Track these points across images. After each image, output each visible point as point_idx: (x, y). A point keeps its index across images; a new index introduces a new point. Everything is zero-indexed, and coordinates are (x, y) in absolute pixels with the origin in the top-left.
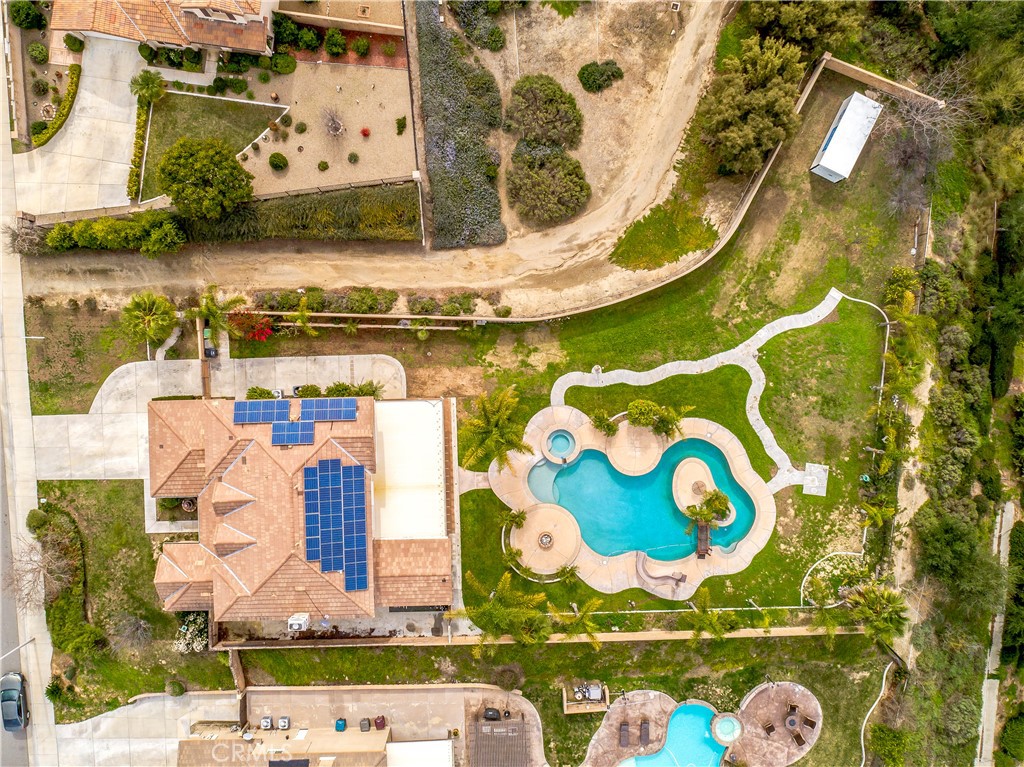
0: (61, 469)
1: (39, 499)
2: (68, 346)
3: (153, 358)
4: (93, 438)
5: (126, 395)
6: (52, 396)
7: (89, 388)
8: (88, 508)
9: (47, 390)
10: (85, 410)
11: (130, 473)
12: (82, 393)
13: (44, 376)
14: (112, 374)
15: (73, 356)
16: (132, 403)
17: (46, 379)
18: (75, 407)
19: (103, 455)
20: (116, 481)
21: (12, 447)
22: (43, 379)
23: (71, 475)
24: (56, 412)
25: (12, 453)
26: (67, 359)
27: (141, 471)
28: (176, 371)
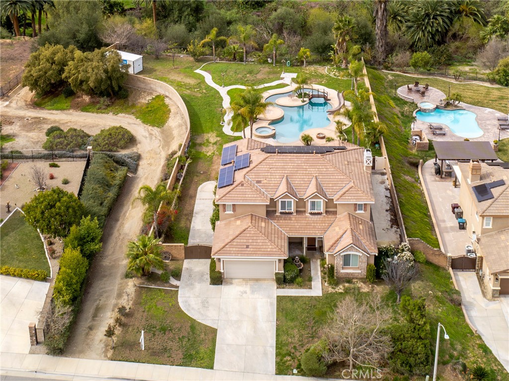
0: (265, 354)
1: (293, 374)
2: (154, 335)
3: (177, 287)
4: (239, 327)
5: (205, 304)
6: (197, 353)
7: (195, 328)
8: (301, 336)
9: (191, 355)
10: (214, 331)
11: (271, 304)
12: (198, 333)
13: (179, 355)
14: (186, 312)
15: (165, 334)
16: (212, 301)
17: (181, 353)
18: (210, 338)
19: (254, 322)
20: (278, 315)
22: (181, 356)
23: (272, 347)
24: (213, 351)
26: (166, 337)
27: (269, 297)
28: (190, 276)
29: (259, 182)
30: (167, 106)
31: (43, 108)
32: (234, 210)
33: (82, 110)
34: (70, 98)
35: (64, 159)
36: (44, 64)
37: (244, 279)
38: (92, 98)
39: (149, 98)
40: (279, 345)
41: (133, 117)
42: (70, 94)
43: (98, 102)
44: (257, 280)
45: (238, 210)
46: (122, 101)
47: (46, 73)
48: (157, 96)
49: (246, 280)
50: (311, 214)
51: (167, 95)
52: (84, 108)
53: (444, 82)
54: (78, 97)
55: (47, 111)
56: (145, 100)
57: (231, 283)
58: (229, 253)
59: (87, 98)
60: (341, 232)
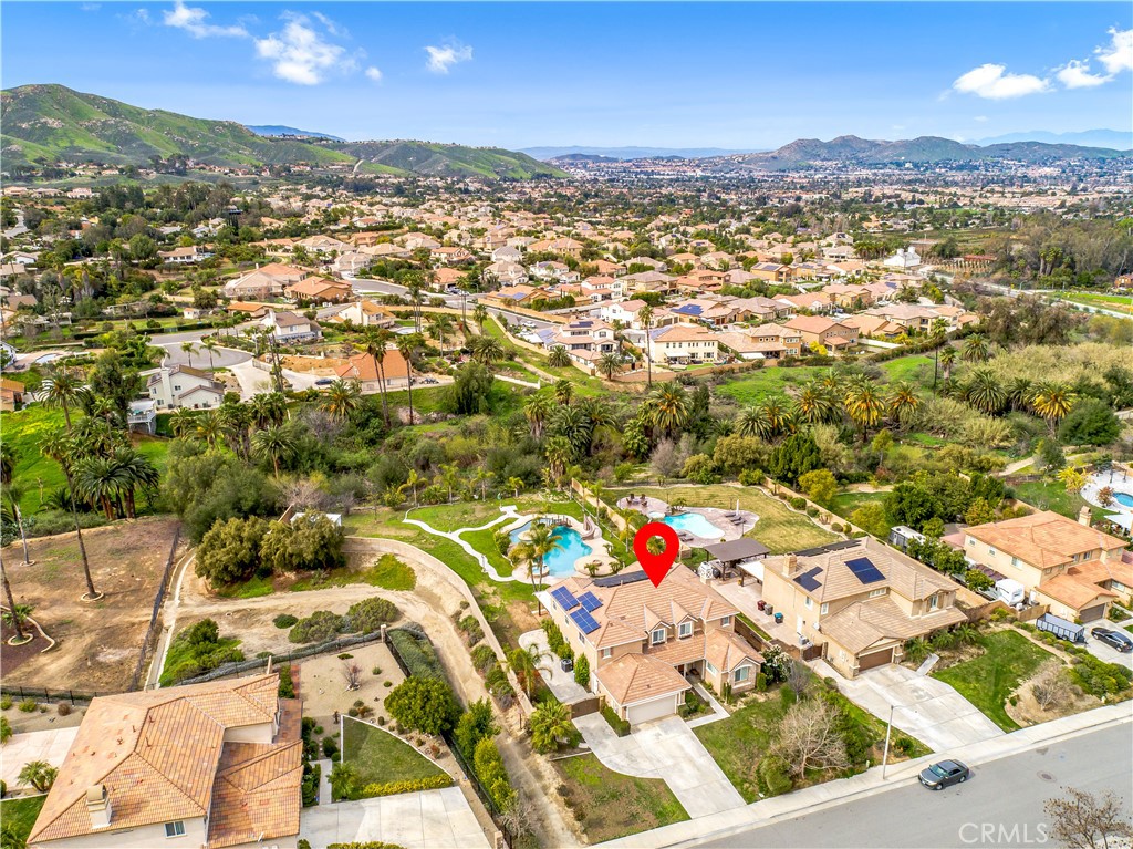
0: (724, 788)
1: (762, 799)
2: (610, 804)
3: (589, 749)
4: (681, 771)
5: (629, 756)
6: (664, 809)
7: (640, 784)
8: (741, 760)
9: (660, 813)
10: (661, 782)
11: (692, 738)
12: (647, 788)
13: (650, 817)
14: (618, 772)
15: (619, 800)
16: (634, 753)
17: (650, 814)
18: (663, 789)
19: (691, 760)
21: (732, 828)
22: (653, 817)
24: (676, 801)
25: (737, 827)
26: (623, 804)
27: (685, 732)
28: (591, 734)
29: (623, 618)
30: (404, 565)
31: (236, 598)
32: (612, 654)
33: (293, 590)
34: (268, 579)
35: (351, 647)
36: (232, 545)
37: (647, 722)
38: (298, 573)
39: (374, 560)
40: (730, 776)
41: (368, 585)
42: (267, 573)
43: (310, 577)
44: (660, 719)
45: (616, 653)
46: (341, 570)
47: (236, 554)
48: (384, 557)
49: (650, 722)
50: (682, 639)
51: (396, 551)
52: (293, 587)
53: (652, 490)
54: (279, 576)
55: (243, 601)
56: (370, 563)
57: (639, 730)
58: (635, 698)
59: (292, 576)
60: (724, 649)
